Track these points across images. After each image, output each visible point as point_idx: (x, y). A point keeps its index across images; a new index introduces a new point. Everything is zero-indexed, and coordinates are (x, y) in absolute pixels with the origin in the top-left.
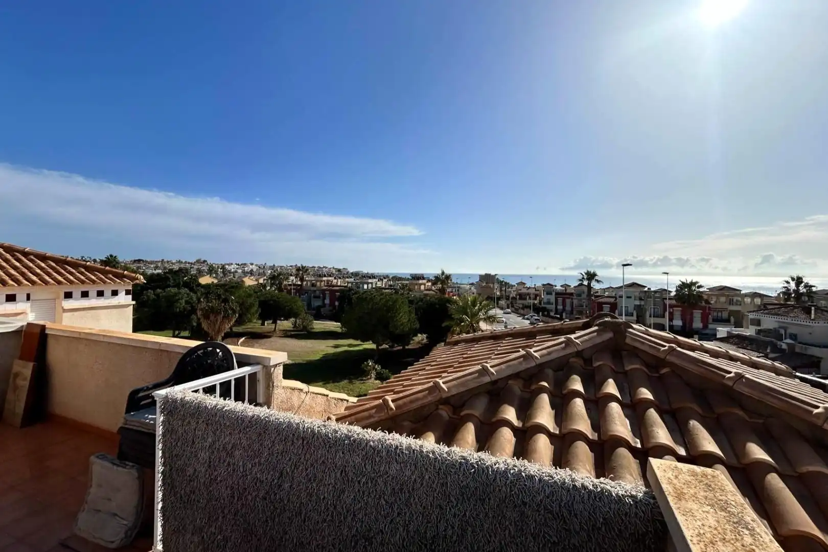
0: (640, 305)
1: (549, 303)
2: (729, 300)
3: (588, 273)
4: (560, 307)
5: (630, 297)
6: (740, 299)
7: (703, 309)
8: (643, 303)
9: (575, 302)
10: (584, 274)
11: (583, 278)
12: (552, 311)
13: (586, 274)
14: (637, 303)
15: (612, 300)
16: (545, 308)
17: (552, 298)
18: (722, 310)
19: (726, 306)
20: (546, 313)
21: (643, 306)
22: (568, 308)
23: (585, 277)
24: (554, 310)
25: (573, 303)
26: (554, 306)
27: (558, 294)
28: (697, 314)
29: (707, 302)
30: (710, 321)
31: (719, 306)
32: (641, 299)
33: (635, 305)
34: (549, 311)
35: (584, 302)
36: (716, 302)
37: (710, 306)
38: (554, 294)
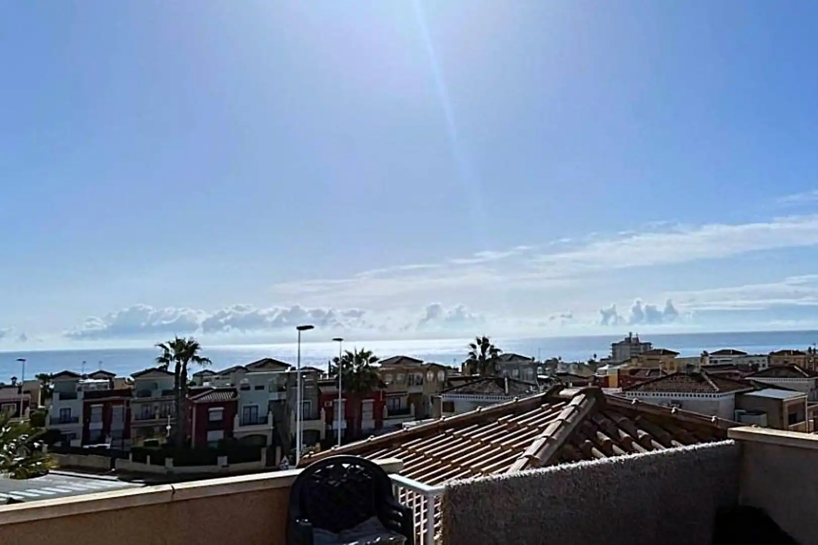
0: (279, 401)
1: (66, 418)
2: (408, 377)
3: (178, 345)
4: (97, 425)
5: (262, 388)
6: (421, 375)
7: (376, 395)
8: (284, 396)
9: (136, 410)
10: (168, 346)
11: (167, 355)
12: (74, 437)
13: (172, 345)
14: (275, 396)
15: (227, 396)
16: (57, 432)
17: (76, 407)
18: (399, 395)
19: (404, 388)
20: (58, 444)
21: (285, 400)
22: (117, 425)
23: (172, 353)
24: (80, 433)
25: (129, 411)
26: (81, 424)
27: (92, 395)
28: (368, 405)
29: (382, 385)
30: (386, 415)
31: (395, 389)
32: (280, 390)
33: (271, 402)
34: (65, 439)
35: (156, 408)
36: (392, 383)
37: (385, 390)
38: (81, 395)
